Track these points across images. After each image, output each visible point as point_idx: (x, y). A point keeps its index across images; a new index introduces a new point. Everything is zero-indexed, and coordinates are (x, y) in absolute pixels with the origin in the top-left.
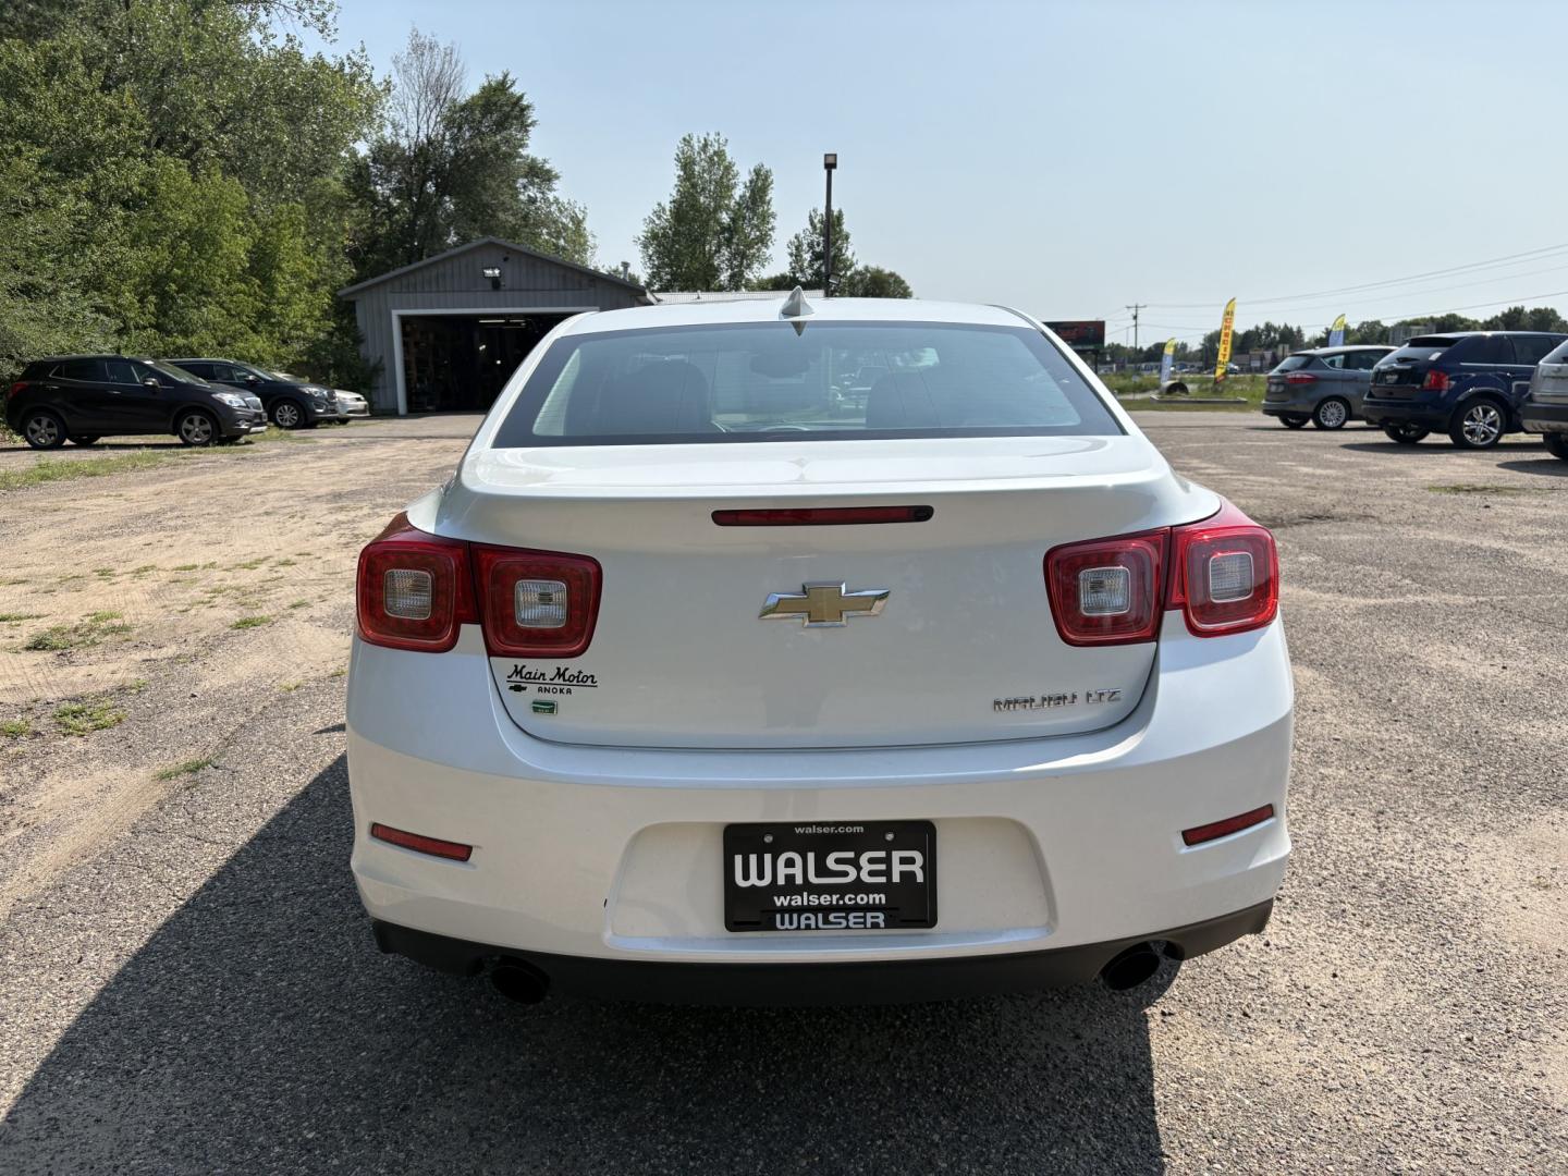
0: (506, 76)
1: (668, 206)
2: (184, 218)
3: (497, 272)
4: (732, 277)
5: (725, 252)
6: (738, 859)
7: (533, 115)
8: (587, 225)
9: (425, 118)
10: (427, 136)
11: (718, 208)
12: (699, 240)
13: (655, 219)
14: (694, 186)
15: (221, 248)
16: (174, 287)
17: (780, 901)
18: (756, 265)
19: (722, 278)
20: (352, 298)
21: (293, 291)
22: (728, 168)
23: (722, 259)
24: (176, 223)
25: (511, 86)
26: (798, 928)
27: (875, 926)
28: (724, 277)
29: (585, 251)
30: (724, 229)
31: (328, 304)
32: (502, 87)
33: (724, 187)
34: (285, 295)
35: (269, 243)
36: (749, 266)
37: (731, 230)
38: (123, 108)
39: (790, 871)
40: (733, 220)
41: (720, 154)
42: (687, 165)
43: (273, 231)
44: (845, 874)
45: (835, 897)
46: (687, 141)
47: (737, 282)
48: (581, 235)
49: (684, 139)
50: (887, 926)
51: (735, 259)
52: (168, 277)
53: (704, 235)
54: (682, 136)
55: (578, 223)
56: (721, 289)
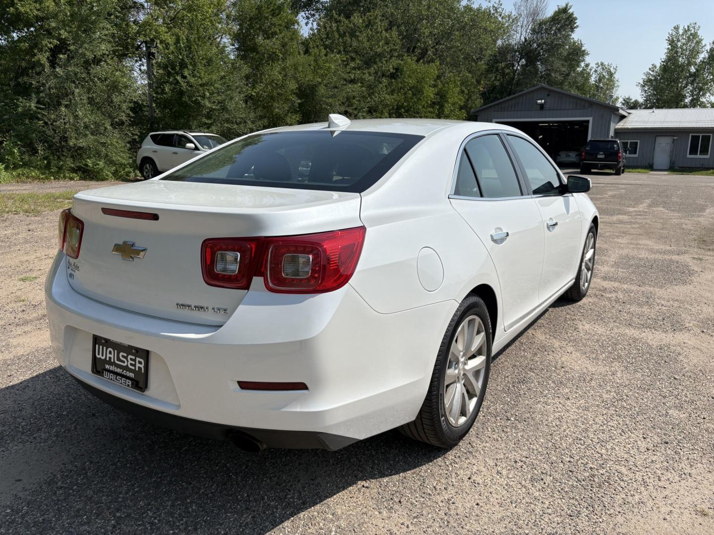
0: (567, 5)
1: (658, 66)
2: (412, 82)
3: (543, 101)
4: (692, 100)
5: (690, 87)
6: (97, 346)
7: (578, 22)
8: (616, 76)
9: (525, 30)
10: (525, 39)
11: (689, 64)
12: (676, 81)
13: (651, 72)
14: (677, 52)
15: (424, 94)
16: (403, 110)
17: (107, 367)
18: (708, 94)
19: (686, 101)
20: (476, 114)
21: (451, 111)
22: (698, 42)
23: (688, 92)
24: (408, 84)
25: (569, 9)
26: (109, 379)
27: (128, 386)
28: (688, 100)
29: (613, 88)
30: (691, 75)
31: (465, 117)
32: (565, 10)
33: (695, 52)
34: (448, 113)
35: (444, 90)
36: (704, 95)
37: (695, 75)
38: (391, 38)
39: (110, 356)
40: (697, 70)
41: (695, 35)
42: (672, 42)
43: (446, 85)
44: (124, 362)
45: (121, 370)
46: (676, 28)
47: (695, 103)
48: (612, 81)
49: (675, 28)
50: (131, 387)
51: (696, 91)
52: (402, 106)
53: (678, 79)
54: (674, 26)
55: (611, 75)
56: (685, 106)
